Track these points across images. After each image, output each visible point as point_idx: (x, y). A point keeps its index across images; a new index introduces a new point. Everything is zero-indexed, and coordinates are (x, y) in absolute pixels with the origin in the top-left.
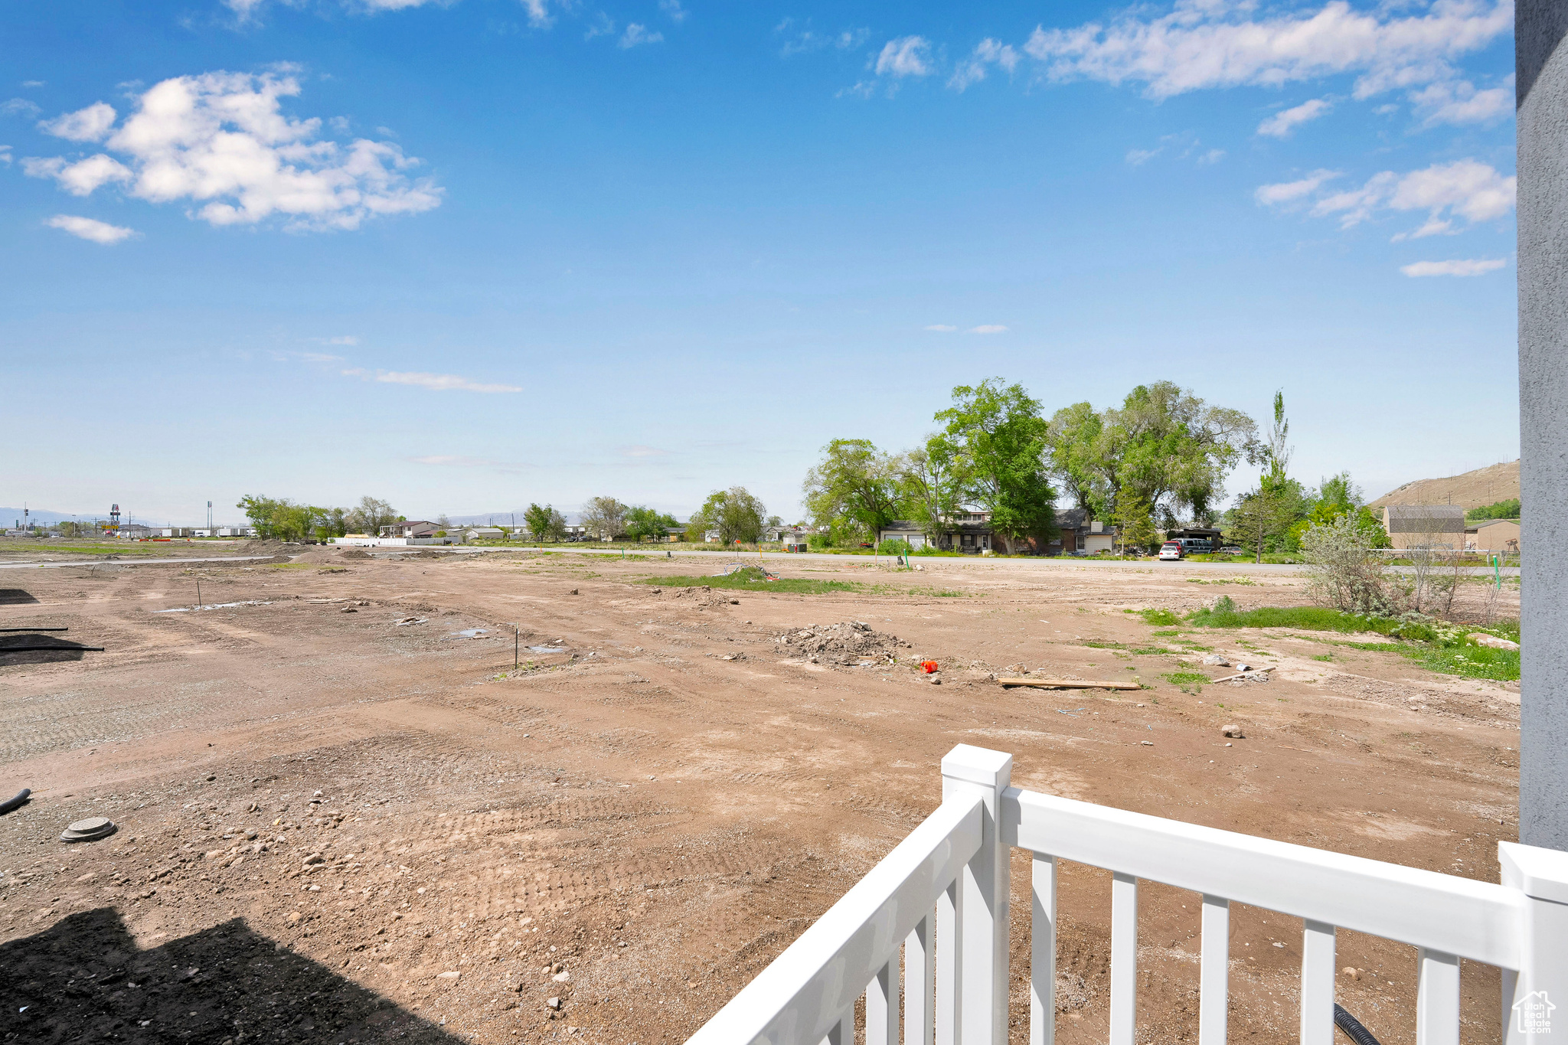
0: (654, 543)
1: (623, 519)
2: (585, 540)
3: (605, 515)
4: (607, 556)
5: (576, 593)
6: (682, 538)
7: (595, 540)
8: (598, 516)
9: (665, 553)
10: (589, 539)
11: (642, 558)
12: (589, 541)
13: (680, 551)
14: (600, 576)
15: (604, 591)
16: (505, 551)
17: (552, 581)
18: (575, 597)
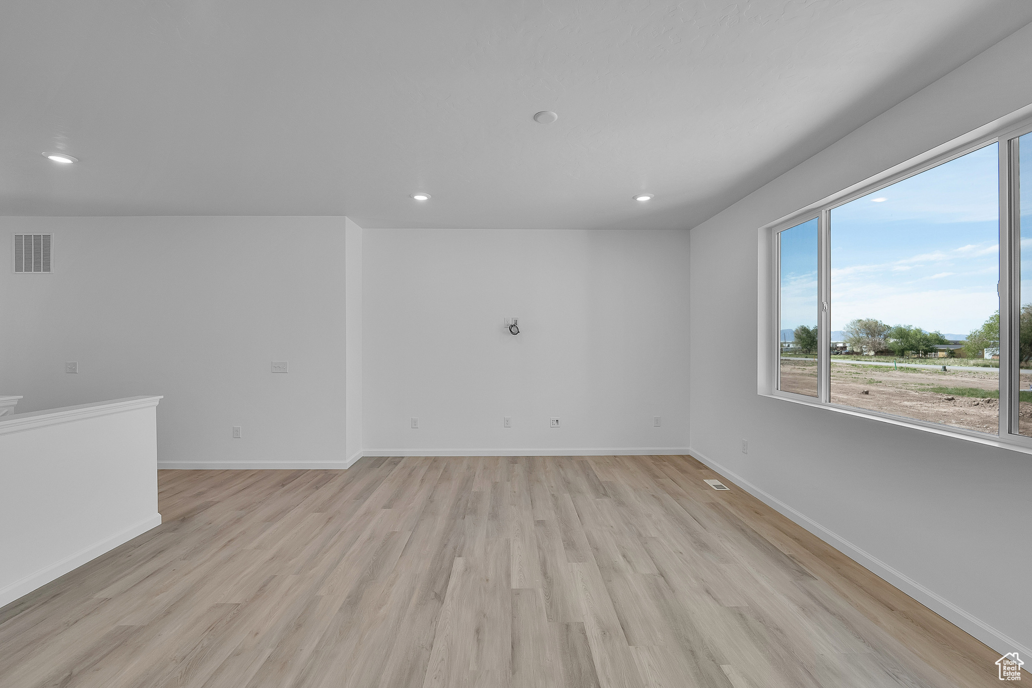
0: (919, 357)
1: (886, 337)
2: (848, 353)
3: (867, 334)
4: (876, 367)
5: (867, 393)
6: (952, 354)
7: (857, 354)
8: (861, 335)
9: (941, 367)
10: (852, 353)
11: (915, 370)
12: (852, 354)
13: (954, 365)
14: (880, 382)
15: (892, 394)
16: (785, 360)
17: (839, 383)
18: (867, 396)
